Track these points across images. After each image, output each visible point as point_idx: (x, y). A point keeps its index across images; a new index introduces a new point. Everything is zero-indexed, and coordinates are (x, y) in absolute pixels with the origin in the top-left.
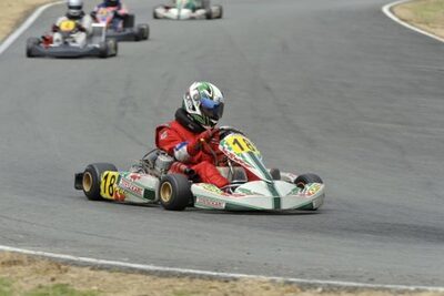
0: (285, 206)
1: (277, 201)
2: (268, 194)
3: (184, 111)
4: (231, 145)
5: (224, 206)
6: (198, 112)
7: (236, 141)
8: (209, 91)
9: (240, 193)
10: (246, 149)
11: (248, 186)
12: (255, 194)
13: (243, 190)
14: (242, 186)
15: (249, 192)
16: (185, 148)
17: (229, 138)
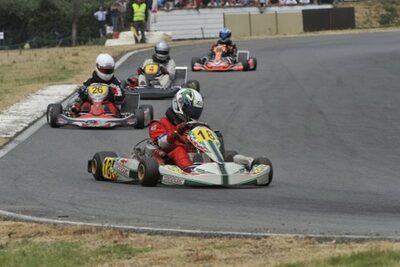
0: (232, 182)
1: (225, 178)
2: (218, 173)
3: (171, 110)
4: (196, 135)
5: (183, 182)
6: (181, 112)
7: (200, 132)
8: (191, 96)
9: (196, 172)
10: (208, 138)
11: (204, 166)
12: (208, 172)
13: (198, 170)
14: (198, 167)
15: (203, 171)
16: (166, 137)
17: (196, 130)
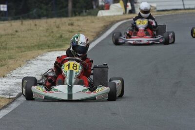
1: (70, 95)
4: (65, 67)
5: (44, 97)
6: (71, 49)
7: (69, 65)
9: (53, 91)
10: (71, 68)
13: (54, 89)
15: (57, 91)
17: (66, 64)
